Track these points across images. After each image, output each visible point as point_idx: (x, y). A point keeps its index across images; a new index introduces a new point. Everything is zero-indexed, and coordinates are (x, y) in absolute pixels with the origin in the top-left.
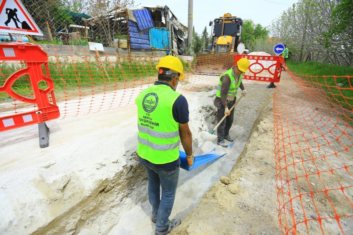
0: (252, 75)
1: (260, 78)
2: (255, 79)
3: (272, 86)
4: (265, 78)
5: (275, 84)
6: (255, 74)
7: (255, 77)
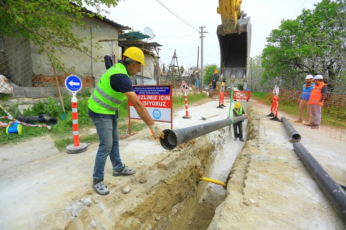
0: (241, 97)
1: (243, 98)
2: (242, 99)
3: (248, 101)
4: (245, 98)
5: (248, 100)
6: (242, 97)
7: (242, 98)
